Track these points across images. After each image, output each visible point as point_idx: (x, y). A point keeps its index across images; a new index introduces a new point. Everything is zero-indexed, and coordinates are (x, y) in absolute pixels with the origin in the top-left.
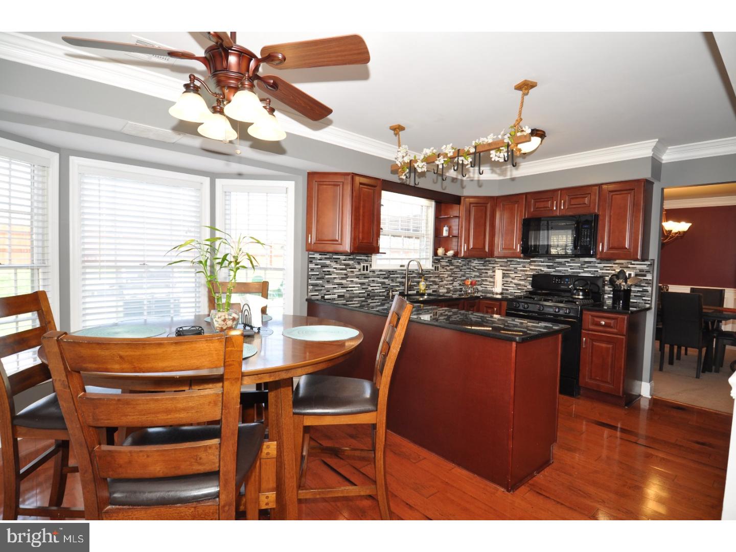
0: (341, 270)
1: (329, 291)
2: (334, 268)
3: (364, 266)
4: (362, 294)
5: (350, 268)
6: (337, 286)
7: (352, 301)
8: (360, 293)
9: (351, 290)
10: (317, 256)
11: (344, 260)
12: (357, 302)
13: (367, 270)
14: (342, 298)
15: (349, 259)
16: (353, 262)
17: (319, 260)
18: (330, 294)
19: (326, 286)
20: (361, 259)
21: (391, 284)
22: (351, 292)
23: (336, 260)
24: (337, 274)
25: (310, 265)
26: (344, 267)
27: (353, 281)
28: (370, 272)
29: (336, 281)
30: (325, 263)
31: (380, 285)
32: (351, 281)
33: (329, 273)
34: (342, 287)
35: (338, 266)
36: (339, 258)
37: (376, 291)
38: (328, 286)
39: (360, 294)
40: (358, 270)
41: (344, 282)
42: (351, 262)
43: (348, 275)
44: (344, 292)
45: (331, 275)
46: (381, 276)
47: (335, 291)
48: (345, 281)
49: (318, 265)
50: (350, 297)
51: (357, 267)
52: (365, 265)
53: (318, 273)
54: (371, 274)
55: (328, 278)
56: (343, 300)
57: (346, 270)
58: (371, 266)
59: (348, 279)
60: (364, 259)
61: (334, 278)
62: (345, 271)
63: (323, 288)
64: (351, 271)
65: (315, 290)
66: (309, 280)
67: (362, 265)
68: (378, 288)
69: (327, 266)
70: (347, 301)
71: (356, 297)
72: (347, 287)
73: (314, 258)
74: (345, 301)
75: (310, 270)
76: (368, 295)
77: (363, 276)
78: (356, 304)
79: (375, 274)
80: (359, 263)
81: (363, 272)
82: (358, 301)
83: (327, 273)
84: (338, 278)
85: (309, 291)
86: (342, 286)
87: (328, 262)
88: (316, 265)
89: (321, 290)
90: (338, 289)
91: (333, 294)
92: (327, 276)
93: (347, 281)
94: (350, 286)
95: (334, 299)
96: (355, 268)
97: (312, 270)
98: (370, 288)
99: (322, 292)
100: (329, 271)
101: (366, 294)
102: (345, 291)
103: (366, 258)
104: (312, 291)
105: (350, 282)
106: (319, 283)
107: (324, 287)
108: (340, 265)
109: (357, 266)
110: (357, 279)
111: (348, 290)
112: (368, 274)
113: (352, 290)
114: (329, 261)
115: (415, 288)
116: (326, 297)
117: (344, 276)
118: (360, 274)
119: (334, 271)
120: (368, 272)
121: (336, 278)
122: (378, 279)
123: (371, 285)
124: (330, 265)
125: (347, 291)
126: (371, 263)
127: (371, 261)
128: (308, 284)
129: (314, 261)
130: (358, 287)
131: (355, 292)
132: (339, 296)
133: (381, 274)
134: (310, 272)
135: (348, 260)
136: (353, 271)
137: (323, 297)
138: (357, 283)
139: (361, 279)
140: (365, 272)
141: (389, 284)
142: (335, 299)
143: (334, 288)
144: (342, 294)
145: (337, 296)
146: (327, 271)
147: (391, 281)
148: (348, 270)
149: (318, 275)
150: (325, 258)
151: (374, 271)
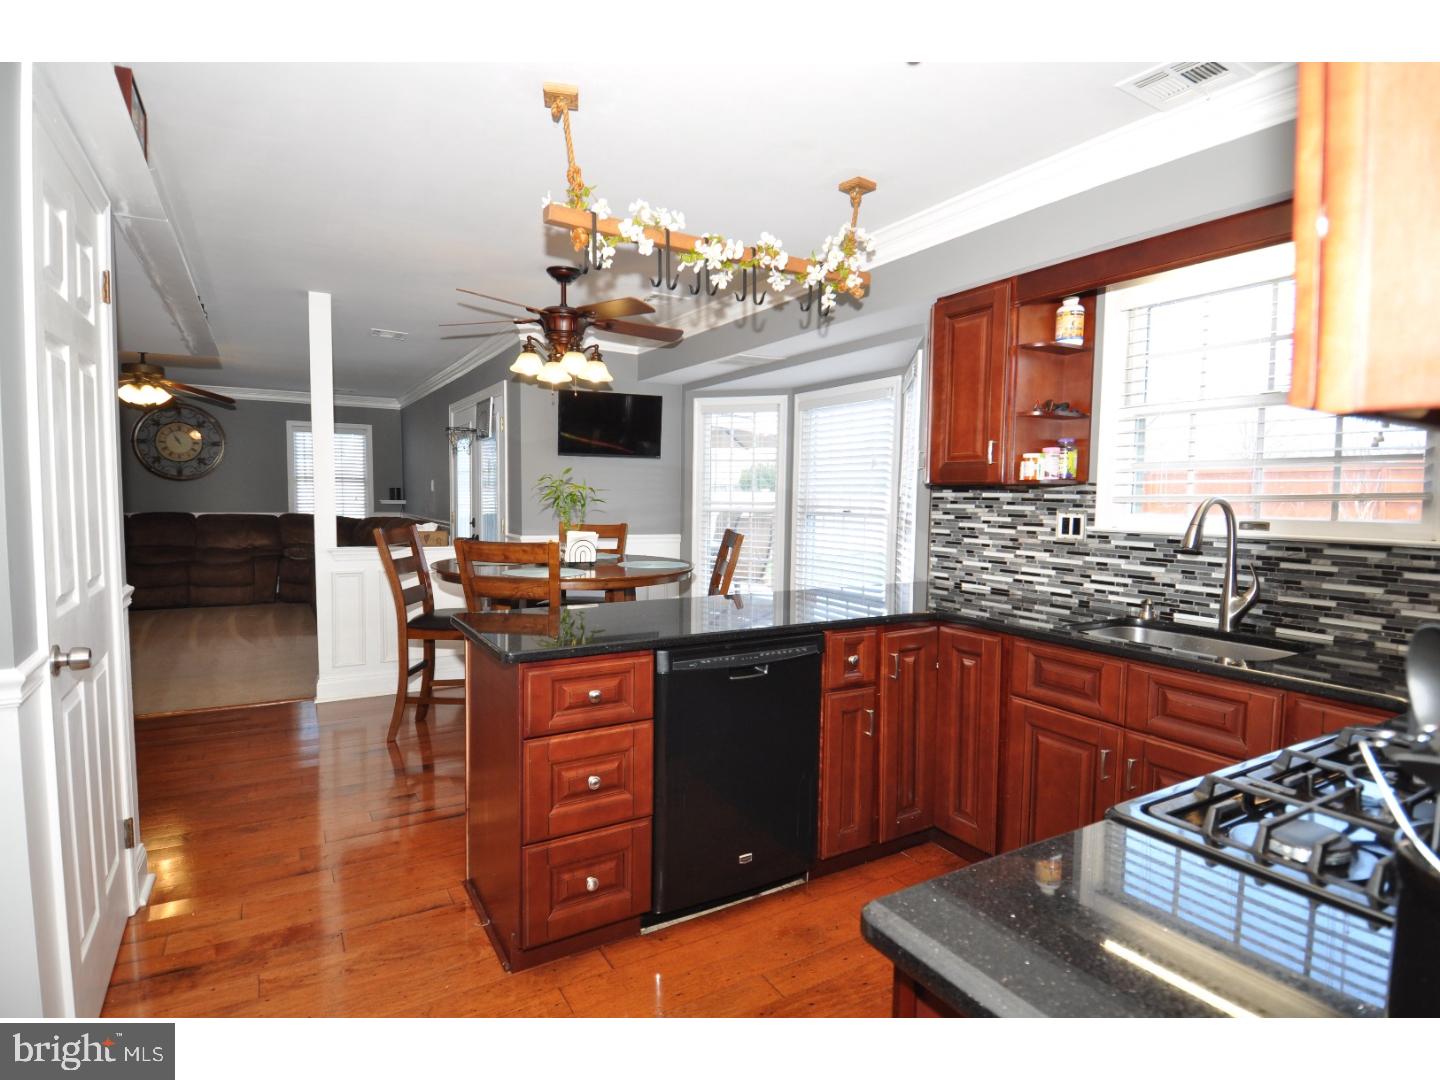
0: (1000, 527)
1: (971, 575)
2: (984, 522)
3: (1066, 522)
4: (1059, 598)
5: (1025, 524)
6: (989, 565)
7: (1030, 611)
8: (1053, 594)
9: (1027, 582)
10: (948, 494)
11: (1009, 503)
12: (1044, 617)
13: (1077, 531)
14: (1004, 598)
15: (1023, 499)
16: (1033, 508)
17: (953, 502)
18: (974, 583)
19: (965, 563)
20: (1062, 501)
21: (1178, 587)
22: (1026, 586)
23: (989, 503)
24: (992, 536)
25: (933, 512)
26: (1009, 519)
27: (1033, 557)
28: (1090, 536)
29: (987, 553)
30: (964, 509)
31: (1129, 581)
32: (1027, 557)
33: (972, 533)
34: (1002, 571)
35: (994, 518)
36: (997, 499)
37: (1111, 598)
38: (968, 562)
39: (1054, 598)
40: (1049, 530)
41: (1008, 556)
42: (1028, 509)
43: (1021, 541)
44: (1007, 583)
45: (976, 537)
46: (1135, 553)
47: (985, 576)
48: (1012, 556)
49: (948, 513)
50: (1024, 600)
51: (1044, 522)
52: (1072, 517)
53: (947, 532)
54: (1094, 544)
55: (970, 544)
56: (1006, 603)
57: (1015, 528)
58: (1091, 519)
59: (1018, 552)
60: (1068, 501)
61: (984, 545)
62: (1012, 532)
63: (959, 566)
64: (1029, 532)
65: (943, 568)
66: (932, 544)
67: (1060, 516)
68: (1121, 590)
69: (968, 518)
70: (1014, 608)
71: (1043, 603)
72: (1016, 572)
73: (942, 498)
74: (1010, 607)
75: (932, 523)
76: (1083, 604)
77: (1067, 548)
78: (1042, 621)
79: (1107, 546)
80: (1052, 511)
81: (1059, 535)
82: (1047, 613)
83: (968, 532)
84: (994, 546)
85: (931, 567)
86: (1003, 567)
87: (970, 508)
88: (945, 513)
89: (955, 569)
90: (993, 574)
91: (979, 584)
92: (966, 540)
93: (1016, 556)
94: (1024, 569)
95: (982, 596)
96: (1041, 525)
97: (938, 523)
98: (1089, 586)
99: (957, 573)
100: (973, 529)
101: (1074, 601)
102: (1010, 580)
103: (1078, 497)
104: (935, 568)
105: (1024, 561)
106: (951, 553)
107: (961, 562)
108: (999, 515)
109: (1046, 520)
110: (1048, 554)
111: (1020, 581)
112: (1081, 543)
113: (1031, 582)
114: (973, 506)
115: (1323, 620)
116: (965, 586)
117: (1010, 544)
118: (1055, 543)
119: (983, 529)
120: (1079, 537)
121: (988, 546)
122: (1122, 562)
123: (1093, 578)
124: (976, 514)
125: (1016, 580)
126: (1090, 511)
127: (1093, 507)
128: (930, 554)
129: (941, 506)
130: (1049, 576)
131: (1038, 588)
132: (995, 591)
133: (1132, 548)
134: (934, 527)
135: (1019, 504)
136: (1034, 533)
137: (958, 586)
138: (1044, 565)
139: (1057, 556)
140: (1070, 536)
141: (1173, 586)
142: (984, 595)
143: (983, 568)
144: (1005, 587)
145: (989, 588)
146: (969, 529)
147: (1180, 576)
148: (1019, 528)
149: (949, 535)
150: (965, 498)
151: (1104, 538)
